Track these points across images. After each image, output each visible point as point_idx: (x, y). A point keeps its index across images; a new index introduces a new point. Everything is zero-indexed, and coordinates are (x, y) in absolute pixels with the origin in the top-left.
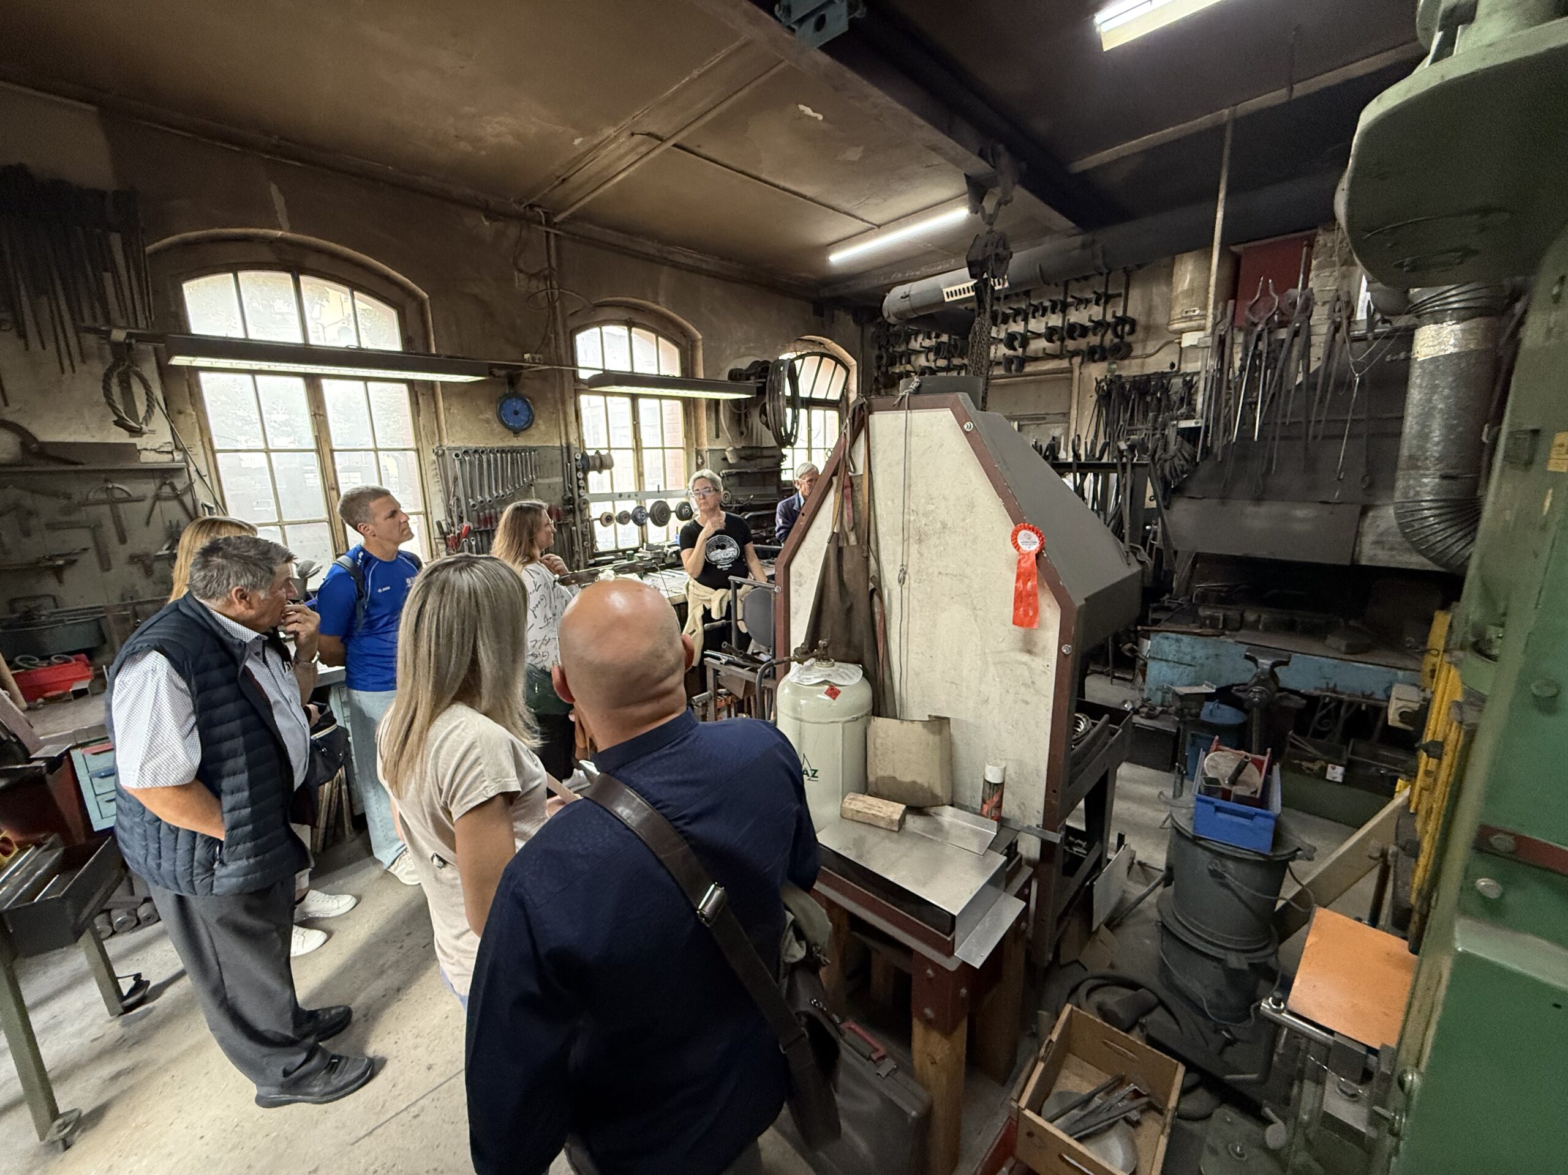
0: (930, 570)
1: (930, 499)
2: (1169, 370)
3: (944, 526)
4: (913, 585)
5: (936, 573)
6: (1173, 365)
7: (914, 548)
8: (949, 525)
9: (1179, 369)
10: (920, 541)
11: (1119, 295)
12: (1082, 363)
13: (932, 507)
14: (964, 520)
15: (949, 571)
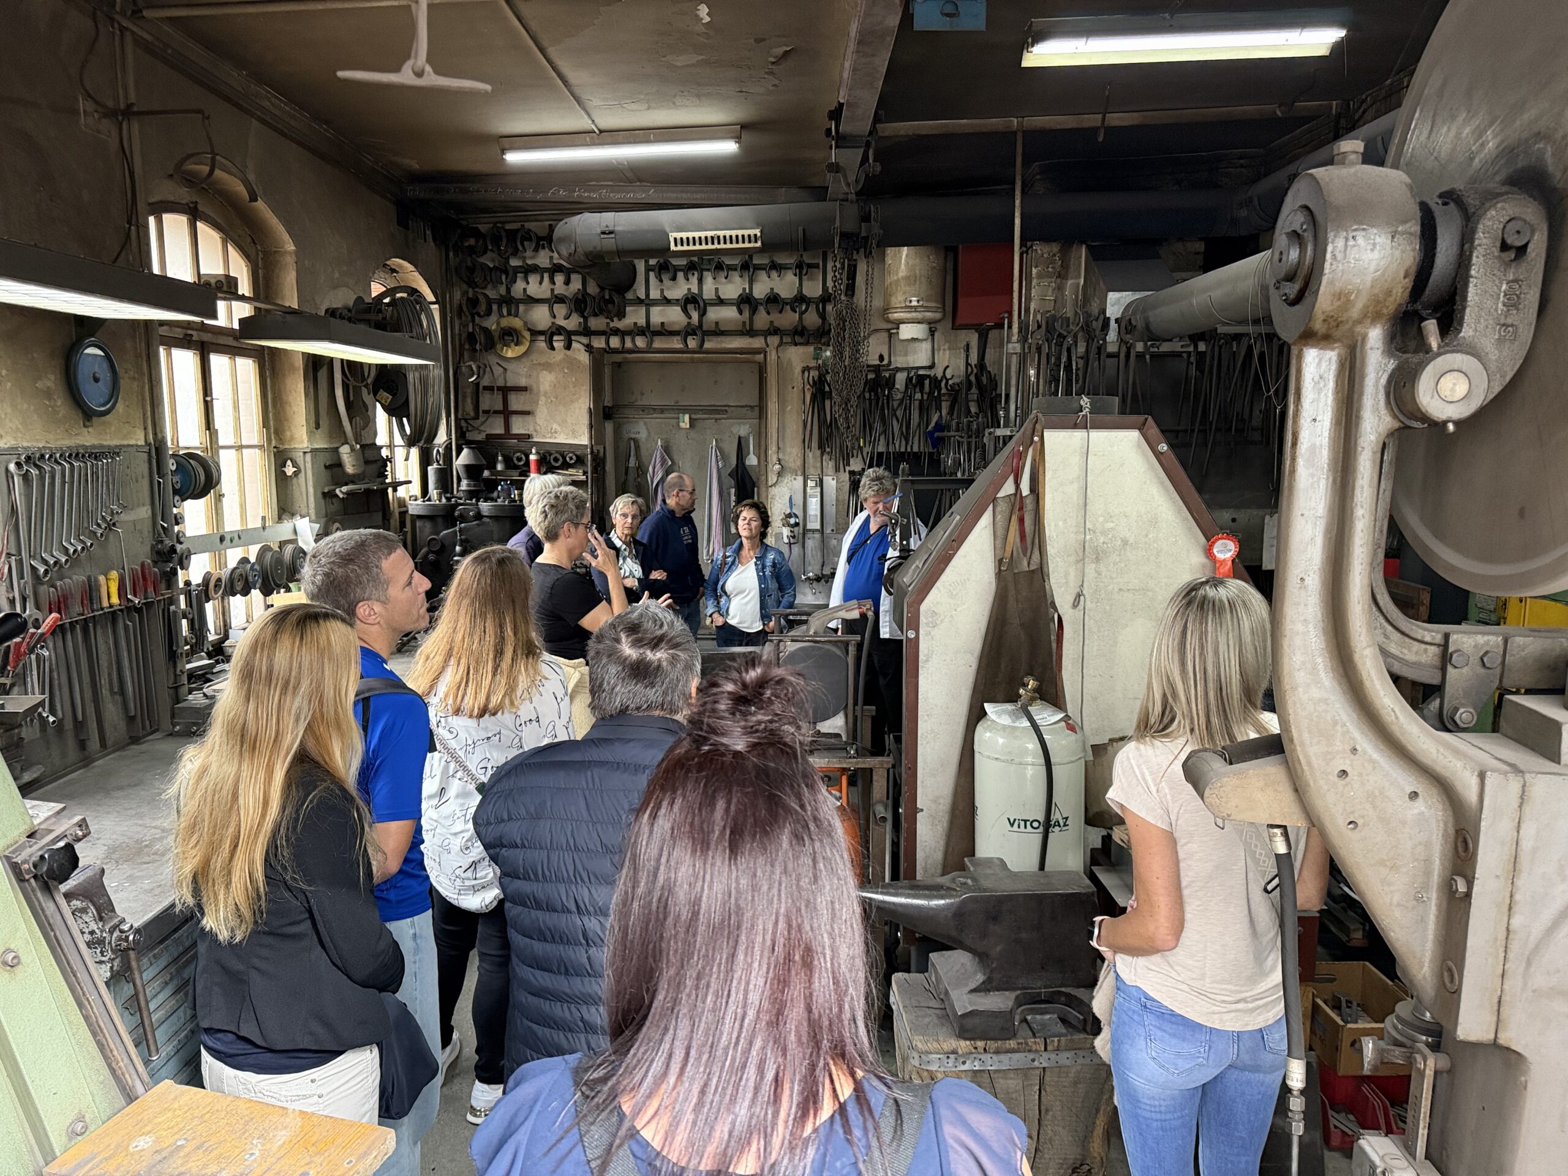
0: (1110, 588)
1: (1110, 517)
2: (877, 362)
3: (1125, 542)
4: (1089, 605)
5: (1116, 589)
6: (881, 358)
7: (1090, 569)
8: (1131, 541)
9: (890, 362)
10: (1097, 560)
11: (817, 266)
12: (781, 344)
13: (1111, 525)
14: (1147, 536)
15: (1131, 586)
